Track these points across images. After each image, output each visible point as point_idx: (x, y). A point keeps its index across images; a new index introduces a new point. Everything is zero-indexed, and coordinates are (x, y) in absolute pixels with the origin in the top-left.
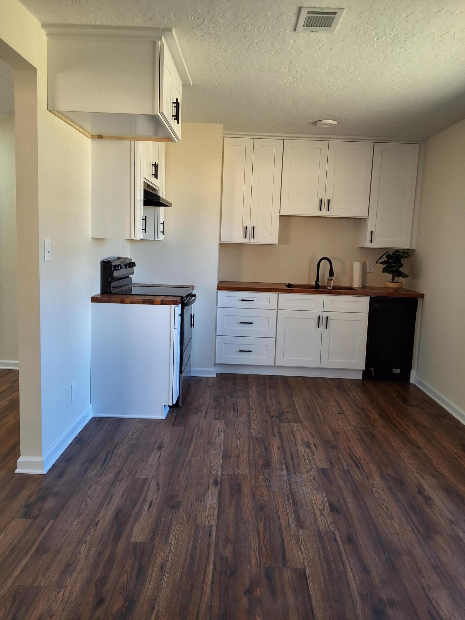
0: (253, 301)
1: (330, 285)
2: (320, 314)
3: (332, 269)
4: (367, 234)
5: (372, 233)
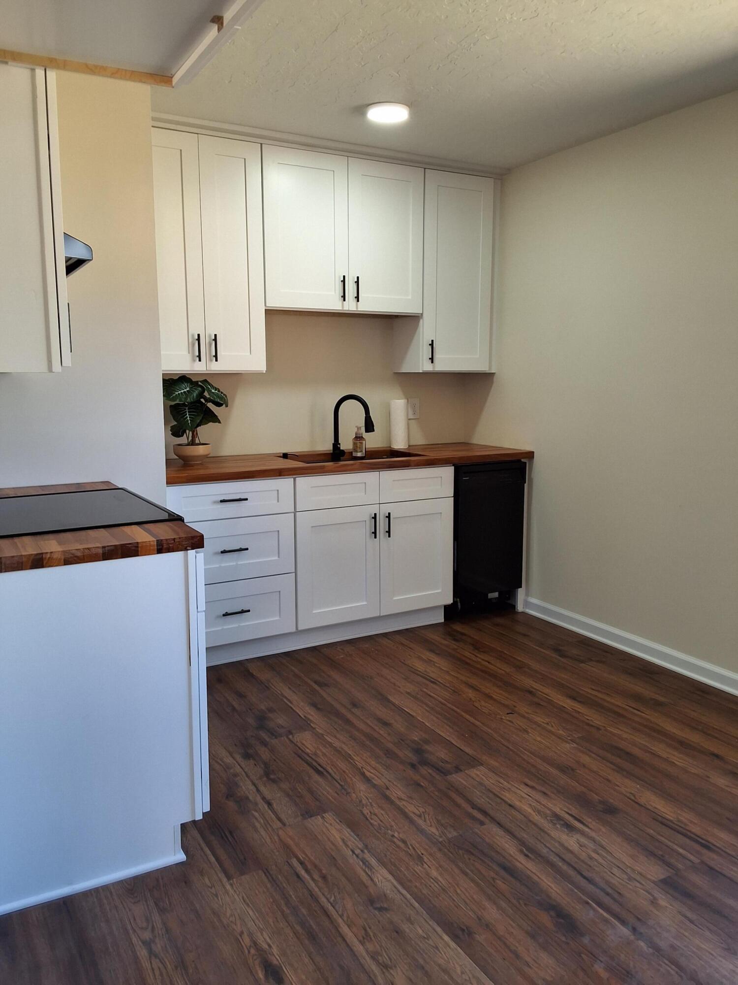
0: (246, 499)
1: (360, 448)
2: (374, 509)
3: (370, 416)
4: (423, 346)
5: (432, 345)
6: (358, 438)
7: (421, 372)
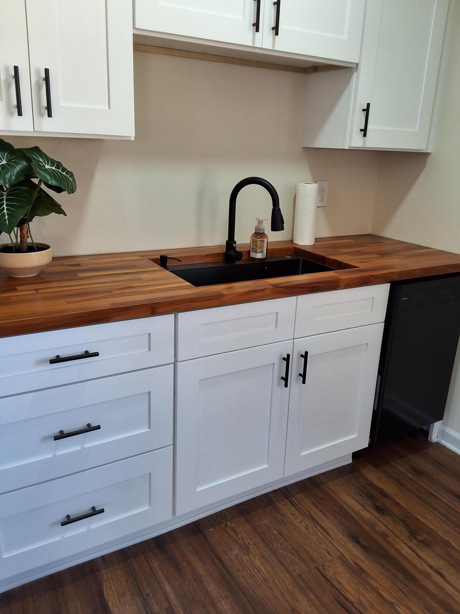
1: (260, 247)
3: (279, 210)
4: (354, 111)
5: (367, 110)
6: (259, 234)
7: (347, 148)
